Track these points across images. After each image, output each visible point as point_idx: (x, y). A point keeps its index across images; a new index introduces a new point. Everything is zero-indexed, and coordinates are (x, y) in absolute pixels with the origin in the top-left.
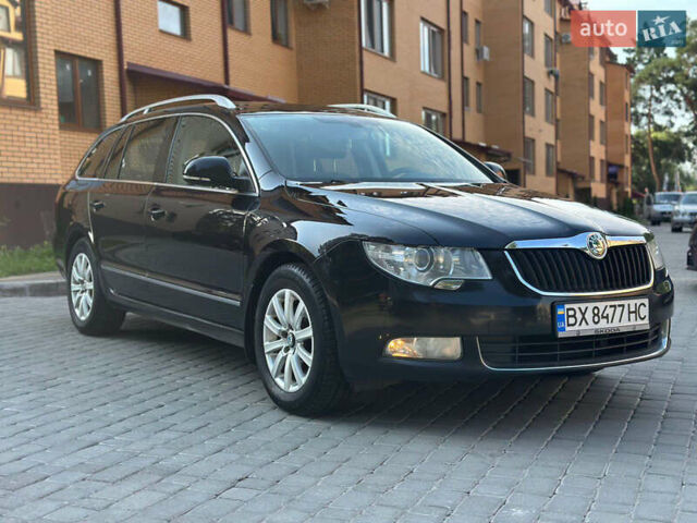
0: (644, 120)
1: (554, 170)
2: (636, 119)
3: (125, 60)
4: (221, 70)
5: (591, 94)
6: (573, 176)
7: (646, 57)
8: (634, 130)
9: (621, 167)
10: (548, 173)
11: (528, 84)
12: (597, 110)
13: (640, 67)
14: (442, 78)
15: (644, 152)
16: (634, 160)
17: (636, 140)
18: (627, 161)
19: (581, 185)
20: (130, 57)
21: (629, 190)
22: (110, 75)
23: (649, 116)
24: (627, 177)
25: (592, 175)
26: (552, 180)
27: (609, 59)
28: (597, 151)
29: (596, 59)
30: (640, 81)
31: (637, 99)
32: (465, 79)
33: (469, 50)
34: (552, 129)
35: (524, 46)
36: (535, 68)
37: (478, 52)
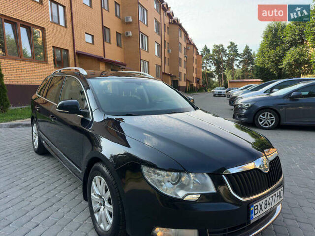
0: (205, 68)
1: (185, 80)
2: (203, 68)
3: (76, 50)
4: (103, 53)
5: (194, 62)
6: (189, 81)
7: (205, 53)
8: (202, 70)
9: (200, 79)
10: (184, 81)
11: (180, 59)
12: (195, 66)
13: (204, 55)
14: (160, 57)
15: (205, 75)
16: (202, 77)
17: (203, 73)
18: (201, 78)
19: (192, 83)
20: (77, 49)
21: (201, 84)
22: (71, 54)
23: (206, 67)
24: (201, 81)
25: (193, 81)
26: (185, 82)
27: (198, 53)
28: (195, 75)
29: (195, 53)
30: (204, 59)
31: (203, 63)
32: (165, 57)
33: (166, 50)
34: (185, 70)
35: (179, 49)
36: (182, 55)
37: (168, 51)
